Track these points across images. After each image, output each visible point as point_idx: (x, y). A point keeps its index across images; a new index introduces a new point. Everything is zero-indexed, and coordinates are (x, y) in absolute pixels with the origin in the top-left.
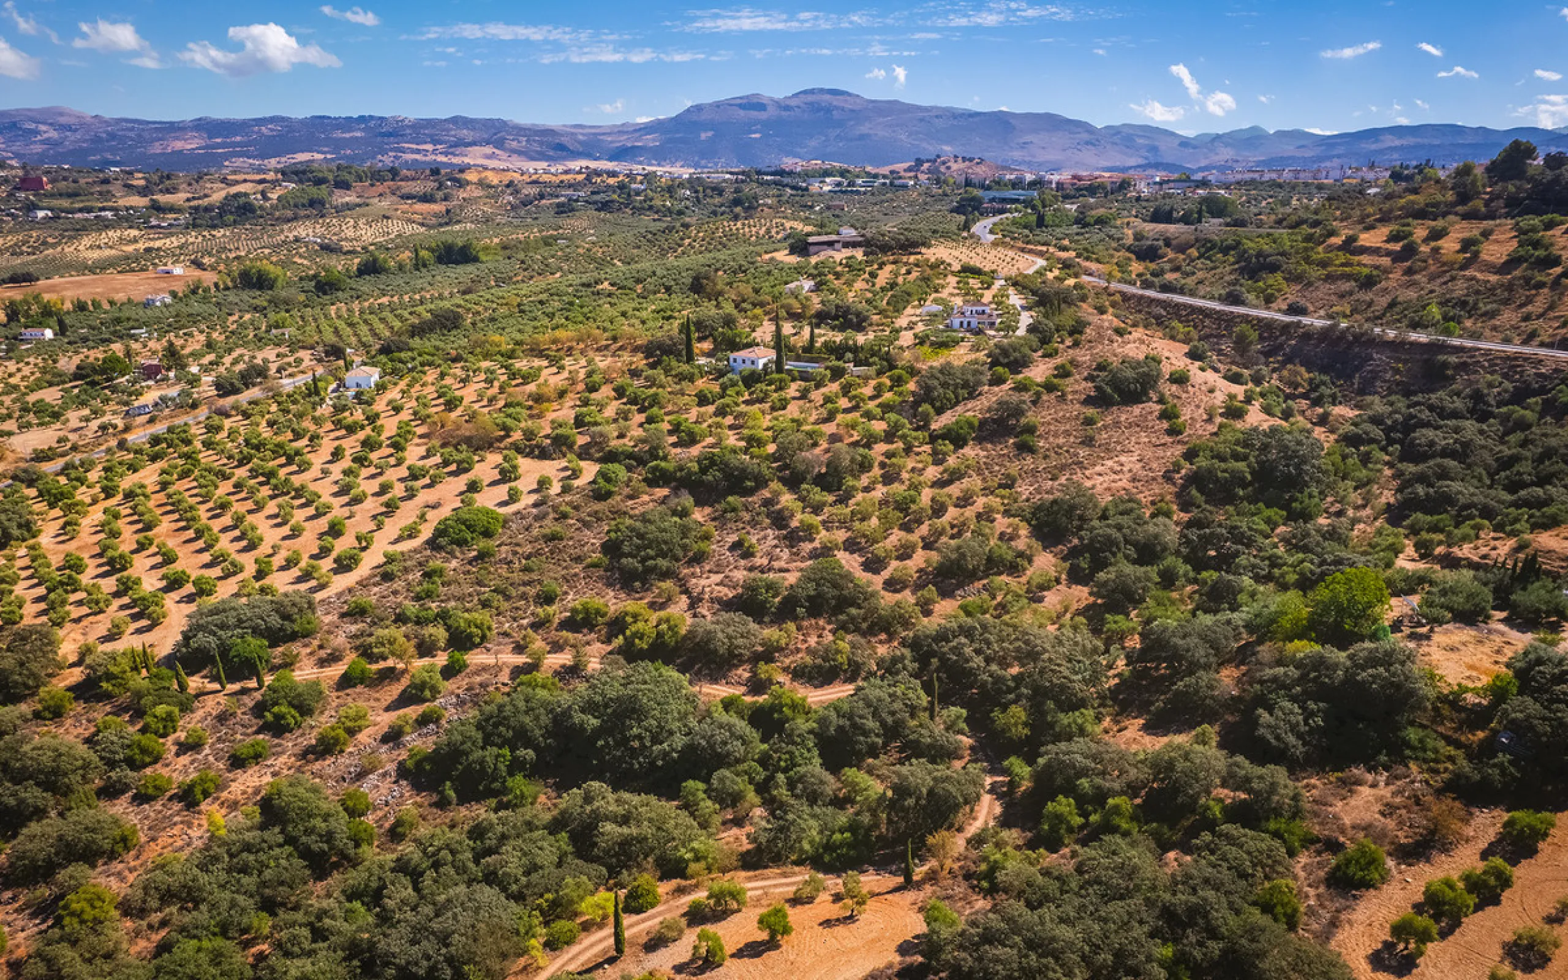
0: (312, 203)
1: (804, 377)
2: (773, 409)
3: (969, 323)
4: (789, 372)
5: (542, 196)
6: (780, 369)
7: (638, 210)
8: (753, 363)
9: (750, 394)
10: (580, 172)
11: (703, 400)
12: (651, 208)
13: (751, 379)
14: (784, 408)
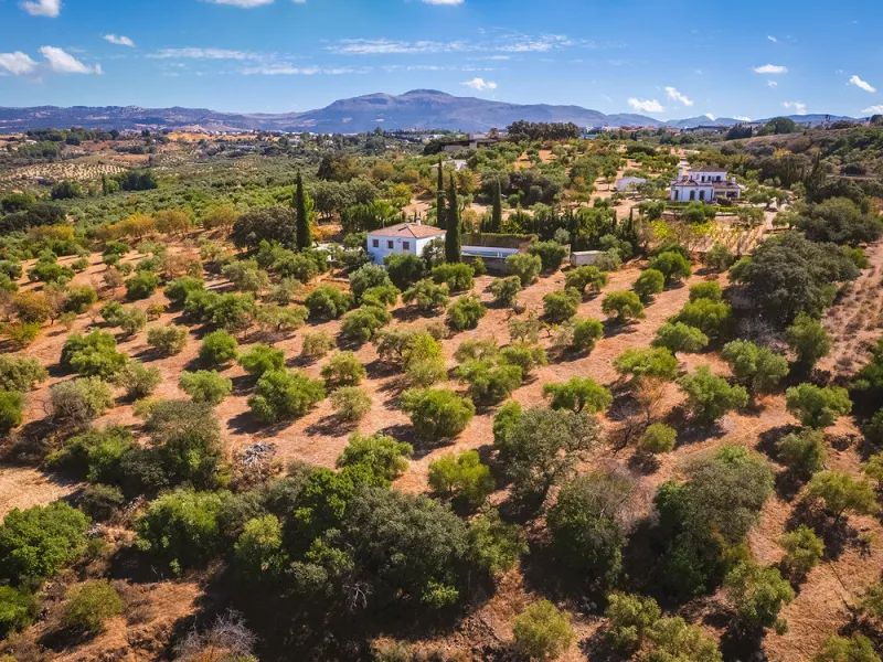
0: (45, 154)
1: (494, 268)
2: (454, 327)
3: (702, 193)
4: (469, 259)
5: (223, 149)
6: (452, 255)
7: (292, 154)
8: (406, 246)
9: (407, 299)
10: (253, 134)
11: (318, 311)
12: (303, 152)
13: (405, 274)
14: (472, 325)
